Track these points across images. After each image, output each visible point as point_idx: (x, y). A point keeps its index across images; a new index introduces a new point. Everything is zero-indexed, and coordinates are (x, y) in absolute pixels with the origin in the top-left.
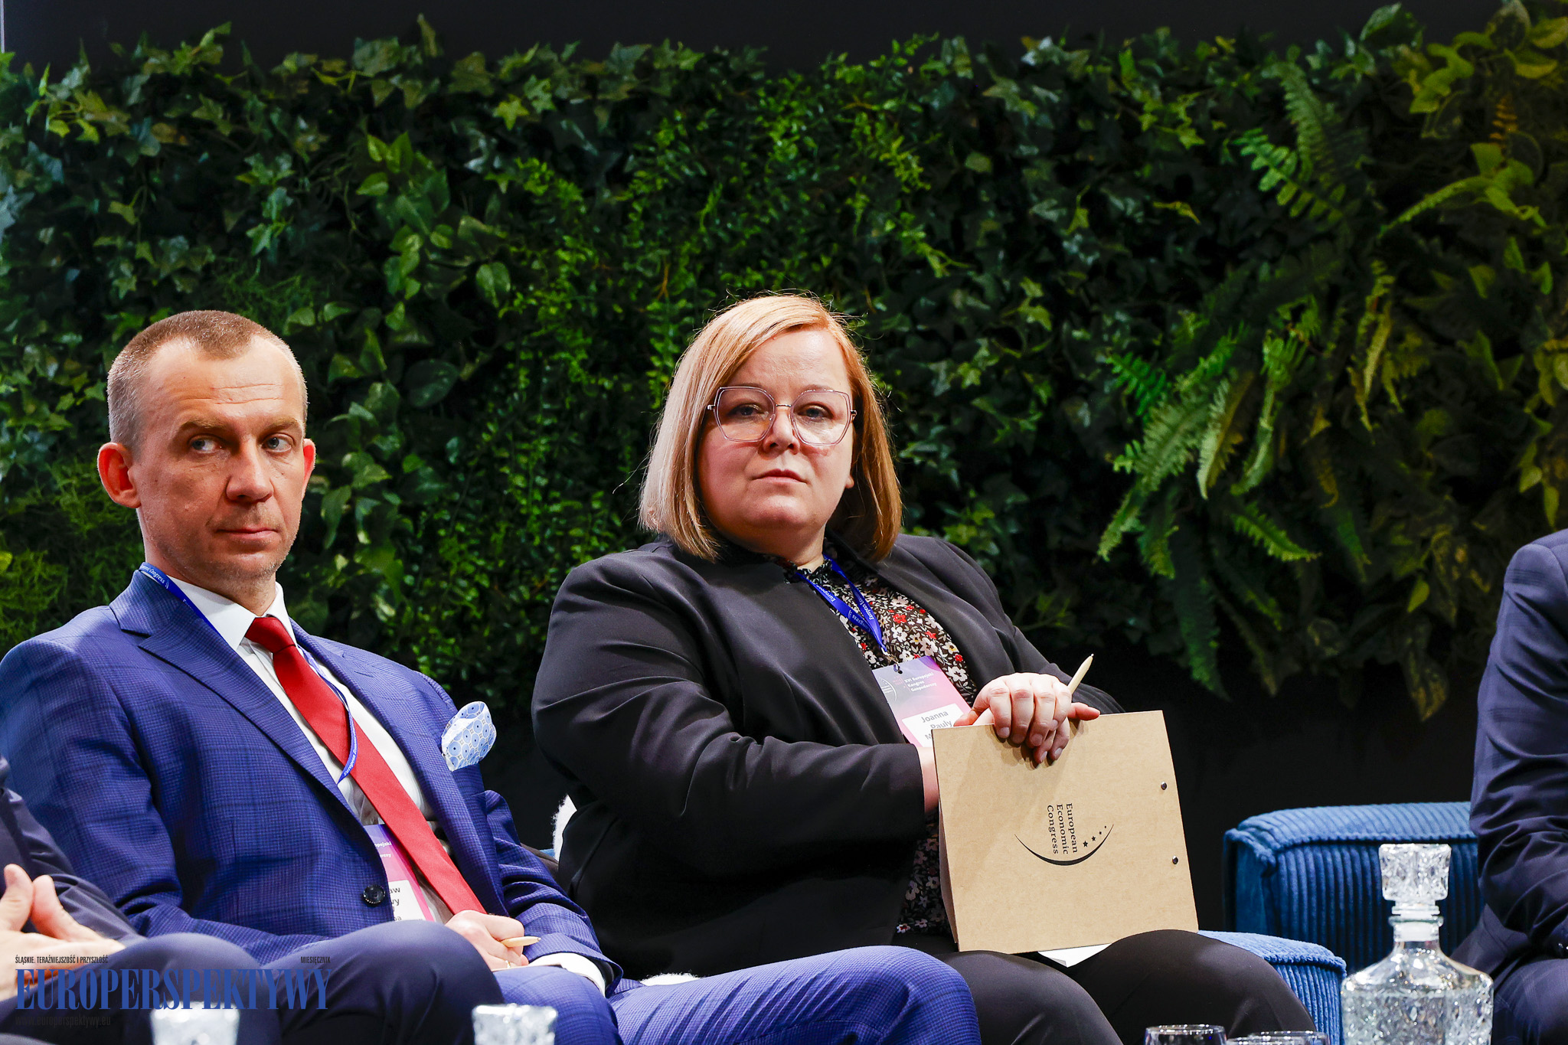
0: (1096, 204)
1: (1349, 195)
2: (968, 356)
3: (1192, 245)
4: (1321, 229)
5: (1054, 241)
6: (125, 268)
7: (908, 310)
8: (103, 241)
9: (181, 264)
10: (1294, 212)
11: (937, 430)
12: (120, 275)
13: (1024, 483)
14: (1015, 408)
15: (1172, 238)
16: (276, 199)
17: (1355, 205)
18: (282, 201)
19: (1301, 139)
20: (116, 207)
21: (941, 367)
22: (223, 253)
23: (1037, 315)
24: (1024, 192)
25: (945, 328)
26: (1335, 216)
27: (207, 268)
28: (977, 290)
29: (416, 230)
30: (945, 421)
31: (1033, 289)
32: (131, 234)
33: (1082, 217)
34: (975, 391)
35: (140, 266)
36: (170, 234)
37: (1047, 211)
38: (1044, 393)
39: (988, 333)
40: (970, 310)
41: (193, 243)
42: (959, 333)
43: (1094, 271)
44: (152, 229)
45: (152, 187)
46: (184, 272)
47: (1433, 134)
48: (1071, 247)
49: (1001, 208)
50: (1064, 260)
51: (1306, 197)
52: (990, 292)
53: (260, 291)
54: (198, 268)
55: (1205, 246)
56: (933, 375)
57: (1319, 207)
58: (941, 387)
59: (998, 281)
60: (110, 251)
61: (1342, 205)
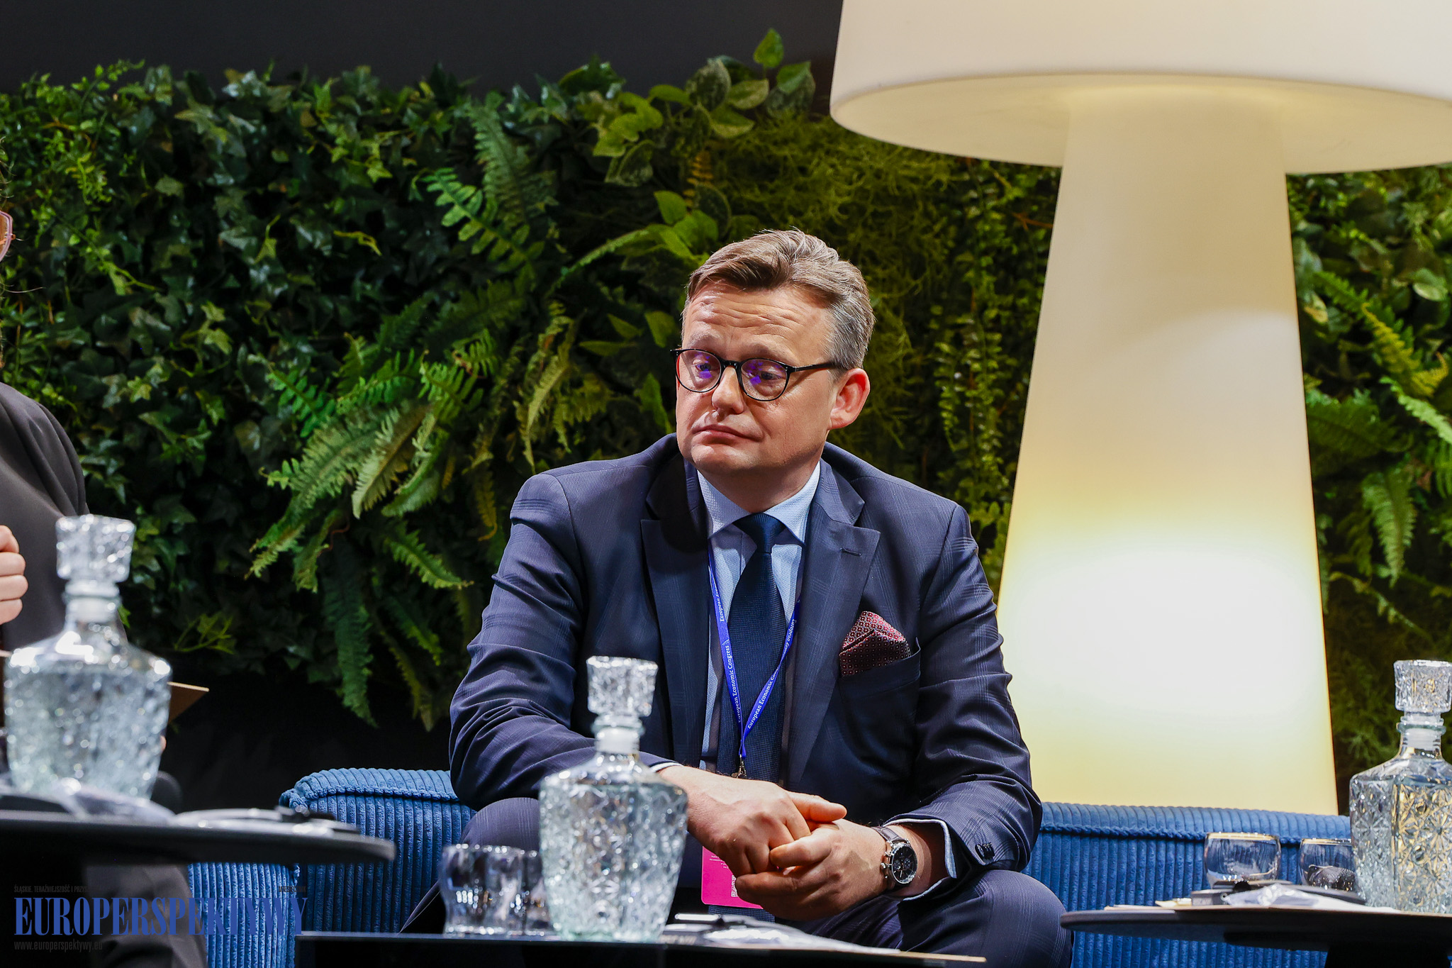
0: (284, 234)
1: (535, 235)
2: (142, 373)
3: (379, 283)
4: (502, 268)
5: (241, 271)
7: (88, 326)
10: (476, 250)
11: (106, 444)
13: (191, 504)
14: (185, 424)
15: (361, 273)
17: (538, 247)
19: (487, 178)
21: (113, 381)
23: (217, 339)
24: (217, 220)
25: (124, 347)
26: (517, 256)
28: (159, 311)
30: (117, 436)
31: (214, 313)
33: (270, 246)
34: (143, 405)
37: (233, 238)
38: (216, 414)
39: (167, 355)
40: (149, 329)
42: (136, 351)
43: (279, 303)
47: (618, 180)
48: (259, 275)
49: (193, 235)
50: (251, 290)
51: (489, 236)
52: (171, 315)
55: (393, 285)
56: (105, 389)
57: (502, 247)
58: (111, 400)
59: (182, 304)
61: (525, 246)
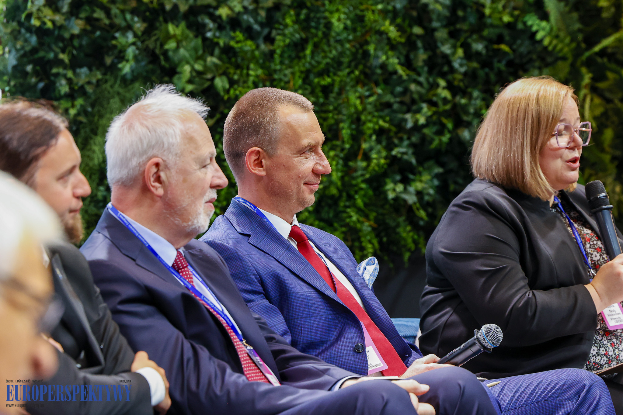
0: (466, 46)
1: (572, 41)
2: (419, 111)
3: (504, 62)
4: (560, 55)
5: (449, 63)
6: (64, 82)
7: (392, 93)
8: (54, 71)
9: (87, 80)
10: (550, 48)
11: (406, 143)
12: (61, 85)
13: (441, 164)
14: (440, 133)
15: (495, 60)
16: (131, 52)
17: (574, 45)
18: (134, 52)
19: (551, 18)
20: (61, 56)
21: (408, 116)
22: (104, 74)
23: (446, 94)
24: (435, 42)
25: (407, 99)
26: (566, 50)
27: (98, 81)
28: (420, 84)
29: (188, 63)
30: (409, 138)
31: (442, 83)
32: (65, 67)
33: (460, 52)
34: (424, 126)
35: (70, 81)
36: (81, 67)
37: (446, 49)
38: (450, 125)
39: (424, 101)
40: (419, 93)
41: (91, 70)
42: (413, 102)
43: (465, 74)
44: (74, 65)
45: (74, 47)
46: (89, 83)
47: (606, 15)
48: (456, 65)
49: (426, 49)
50: (452, 70)
51: (555, 42)
52: (426, 85)
53: (121, 91)
54: (94, 81)
55: (510, 64)
56: (406, 120)
57: (560, 46)
58: (410, 125)
59: (427, 80)
60: (57, 75)
61: (568, 45)
